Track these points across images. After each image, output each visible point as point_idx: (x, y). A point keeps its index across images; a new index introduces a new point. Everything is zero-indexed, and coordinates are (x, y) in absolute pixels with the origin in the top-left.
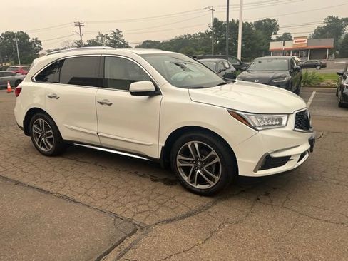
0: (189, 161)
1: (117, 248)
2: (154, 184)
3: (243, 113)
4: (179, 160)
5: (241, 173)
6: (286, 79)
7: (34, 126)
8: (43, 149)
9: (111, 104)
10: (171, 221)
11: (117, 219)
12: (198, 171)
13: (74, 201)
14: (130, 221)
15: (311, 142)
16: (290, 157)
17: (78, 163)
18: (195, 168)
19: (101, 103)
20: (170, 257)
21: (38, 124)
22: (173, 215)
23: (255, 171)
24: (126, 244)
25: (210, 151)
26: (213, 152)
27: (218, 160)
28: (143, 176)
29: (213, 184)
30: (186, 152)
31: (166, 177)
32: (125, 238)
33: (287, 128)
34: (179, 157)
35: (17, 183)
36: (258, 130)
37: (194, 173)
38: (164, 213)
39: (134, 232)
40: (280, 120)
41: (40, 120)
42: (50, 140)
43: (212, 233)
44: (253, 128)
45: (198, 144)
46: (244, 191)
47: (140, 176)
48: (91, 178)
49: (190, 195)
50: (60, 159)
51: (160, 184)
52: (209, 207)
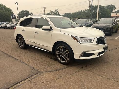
0: (60, 53)
1: (30, 78)
2: (50, 60)
3: (76, 37)
4: (57, 52)
5: (75, 58)
6: (110, 27)
7: (19, 39)
8: (21, 47)
9: (38, 33)
10: (50, 71)
11: (34, 69)
12: (63, 56)
13: (24, 63)
14: (37, 70)
15: (104, 48)
16: (94, 53)
17: (30, 52)
18: (62, 55)
19: (36, 33)
20: (44, 82)
21: (20, 39)
22: (51, 70)
23: (80, 57)
24: (33, 77)
25: (66, 50)
26: (67, 50)
27: (68, 53)
28: (48, 57)
29: (67, 61)
30: (59, 50)
31: (55, 58)
32: (33, 75)
33: (93, 43)
34: (57, 51)
35: (10, 56)
36: (81, 43)
37: (61, 57)
38: (49, 69)
39: (37, 74)
40: (91, 40)
41: (20, 38)
42: (23, 44)
43: (61, 77)
44: (79, 42)
45: (63, 47)
46: (79, 64)
47: (47, 57)
48: (32, 56)
49: (60, 64)
50: (25, 50)
51: (52, 60)
52: (64, 68)
